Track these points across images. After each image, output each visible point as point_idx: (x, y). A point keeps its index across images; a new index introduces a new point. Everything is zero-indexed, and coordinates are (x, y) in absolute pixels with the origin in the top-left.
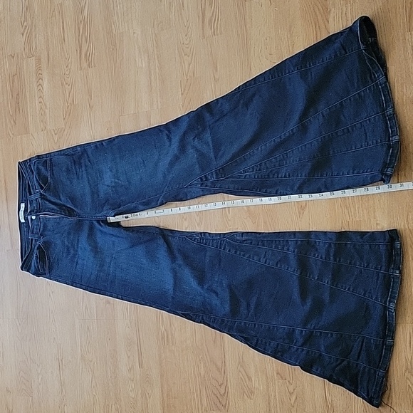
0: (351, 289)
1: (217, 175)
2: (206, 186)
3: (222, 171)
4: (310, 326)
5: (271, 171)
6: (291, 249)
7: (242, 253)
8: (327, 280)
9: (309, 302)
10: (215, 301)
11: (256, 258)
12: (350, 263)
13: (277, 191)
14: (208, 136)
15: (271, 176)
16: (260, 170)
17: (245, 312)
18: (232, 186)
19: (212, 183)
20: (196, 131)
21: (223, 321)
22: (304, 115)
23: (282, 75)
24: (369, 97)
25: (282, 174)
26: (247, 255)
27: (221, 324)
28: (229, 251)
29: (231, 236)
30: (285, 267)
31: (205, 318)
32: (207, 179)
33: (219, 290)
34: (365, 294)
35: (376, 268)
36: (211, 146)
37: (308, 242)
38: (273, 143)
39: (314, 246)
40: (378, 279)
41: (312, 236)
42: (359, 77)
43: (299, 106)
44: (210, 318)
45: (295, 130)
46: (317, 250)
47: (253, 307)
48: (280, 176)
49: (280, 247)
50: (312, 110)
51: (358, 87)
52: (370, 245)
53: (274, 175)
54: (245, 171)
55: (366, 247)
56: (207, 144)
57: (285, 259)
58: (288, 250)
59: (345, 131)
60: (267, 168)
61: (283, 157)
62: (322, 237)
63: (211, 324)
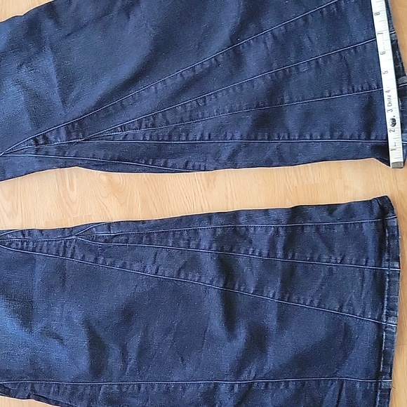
0: (316, 302)
1: (68, 133)
2: (47, 153)
3: (78, 127)
4: (248, 375)
5: (175, 128)
6: (204, 244)
7: (109, 261)
8: (272, 292)
9: (242, 334)
10: (57, 353)
11: (136, 266)
12: (312, 259)
14: (47, 63)
15: (175, 138)
16: (153, 125)
17: (119, 366)
18: (101, 154)
19: (59, 148)
20: (25, 54)
21: (75, 388)
25: (196, 134)
26: (119, 264)
27: (72, 394)
28: (83, 258)
29: (86, 231)
30: (194, 276)
31: (37, 388)
32: (47, 140)
33: (65, 332)
34: (341, 307)
35: (357, 262)
36: (55, 81)
37: (235, 230)
38: (179, 78)
39: (244, 237)
40: (363, 281)
41: (242, 219)
44: (48, 386)
45: (220, 59)
46: (251, 242)
47: (133, 355)
48: (191, 137)
49: (182, 243)
52: (346, 226)
53: (180, 136)
54: (123, 128)
55: (339, 229)
56: (47, 77)
57: (193, 263)
58: (198, 246)
59: (313, 64)
60: (168, 123)
61: (198, 103)
62: (261, 219)
63: (51, 396)
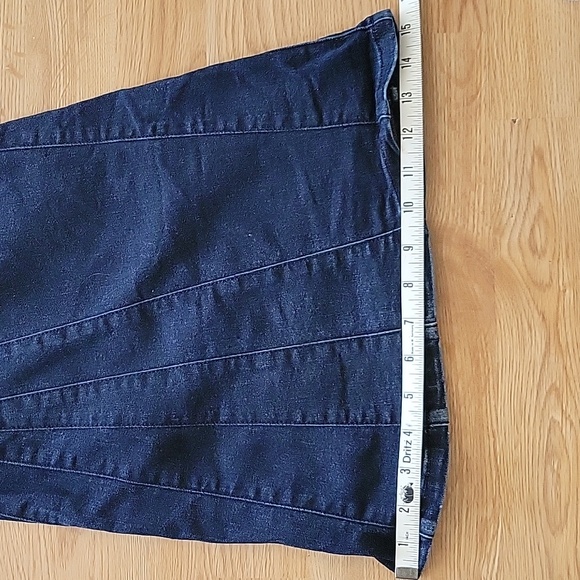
5: (15, 436)
13: (24, 507)
15: (12, 454)
22: (154, 279)
23: (97, 137)
24: (368, 271)
25: (50, 453)
38: (34, 346)
42: (349, 204)
43: (143, 245)
45: (115, 321)
48: (41, 457)
50: (181, 270)
51: (341, 231)
53: (20, 452)
59: (281, 358)
61: (63, 397)
